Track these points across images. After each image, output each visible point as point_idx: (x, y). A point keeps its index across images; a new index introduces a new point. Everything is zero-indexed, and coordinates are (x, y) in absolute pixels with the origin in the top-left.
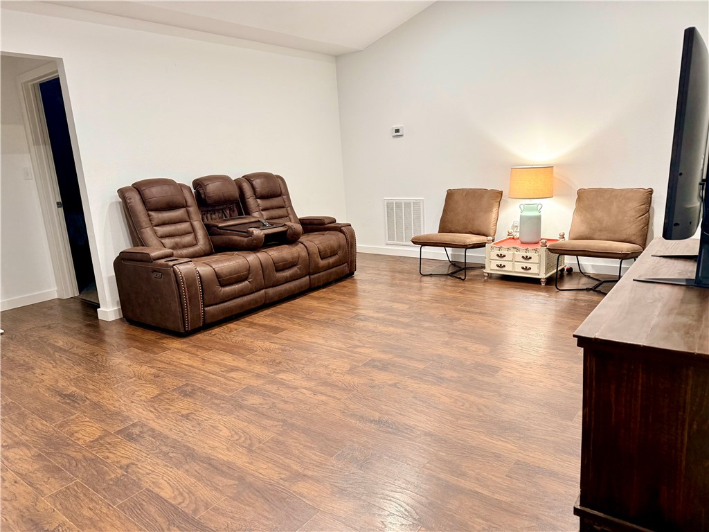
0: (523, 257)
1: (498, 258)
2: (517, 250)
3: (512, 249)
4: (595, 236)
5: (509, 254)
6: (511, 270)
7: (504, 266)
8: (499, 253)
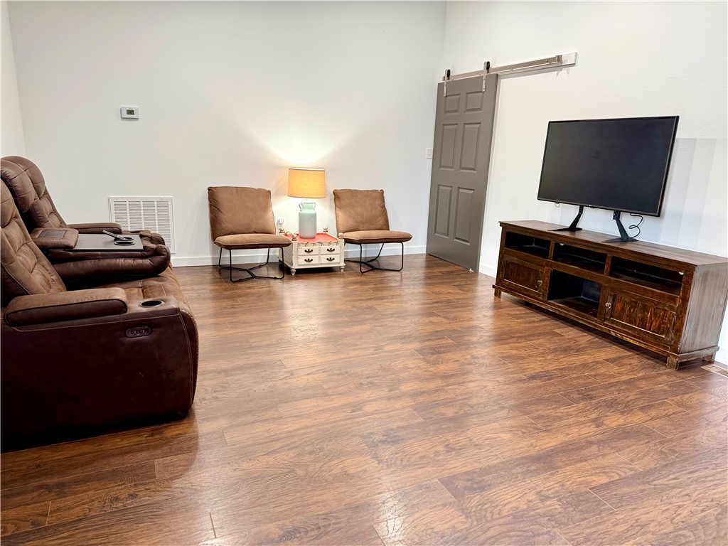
0: (328, 250)
1: (306, 253)
2: (322, 244)
3: (317, 244)
4: (360, 228)
5: (315, 248)
6: (317, 262)
7: (312, 260)
8: (307, 248)
